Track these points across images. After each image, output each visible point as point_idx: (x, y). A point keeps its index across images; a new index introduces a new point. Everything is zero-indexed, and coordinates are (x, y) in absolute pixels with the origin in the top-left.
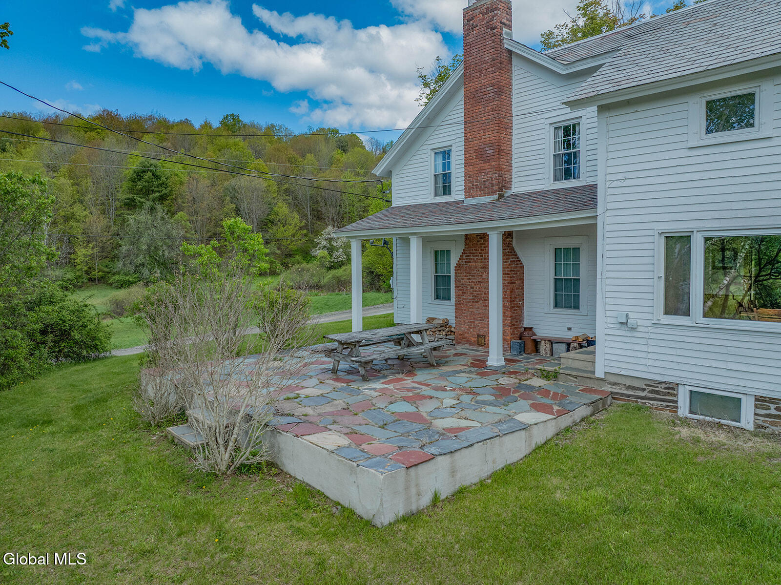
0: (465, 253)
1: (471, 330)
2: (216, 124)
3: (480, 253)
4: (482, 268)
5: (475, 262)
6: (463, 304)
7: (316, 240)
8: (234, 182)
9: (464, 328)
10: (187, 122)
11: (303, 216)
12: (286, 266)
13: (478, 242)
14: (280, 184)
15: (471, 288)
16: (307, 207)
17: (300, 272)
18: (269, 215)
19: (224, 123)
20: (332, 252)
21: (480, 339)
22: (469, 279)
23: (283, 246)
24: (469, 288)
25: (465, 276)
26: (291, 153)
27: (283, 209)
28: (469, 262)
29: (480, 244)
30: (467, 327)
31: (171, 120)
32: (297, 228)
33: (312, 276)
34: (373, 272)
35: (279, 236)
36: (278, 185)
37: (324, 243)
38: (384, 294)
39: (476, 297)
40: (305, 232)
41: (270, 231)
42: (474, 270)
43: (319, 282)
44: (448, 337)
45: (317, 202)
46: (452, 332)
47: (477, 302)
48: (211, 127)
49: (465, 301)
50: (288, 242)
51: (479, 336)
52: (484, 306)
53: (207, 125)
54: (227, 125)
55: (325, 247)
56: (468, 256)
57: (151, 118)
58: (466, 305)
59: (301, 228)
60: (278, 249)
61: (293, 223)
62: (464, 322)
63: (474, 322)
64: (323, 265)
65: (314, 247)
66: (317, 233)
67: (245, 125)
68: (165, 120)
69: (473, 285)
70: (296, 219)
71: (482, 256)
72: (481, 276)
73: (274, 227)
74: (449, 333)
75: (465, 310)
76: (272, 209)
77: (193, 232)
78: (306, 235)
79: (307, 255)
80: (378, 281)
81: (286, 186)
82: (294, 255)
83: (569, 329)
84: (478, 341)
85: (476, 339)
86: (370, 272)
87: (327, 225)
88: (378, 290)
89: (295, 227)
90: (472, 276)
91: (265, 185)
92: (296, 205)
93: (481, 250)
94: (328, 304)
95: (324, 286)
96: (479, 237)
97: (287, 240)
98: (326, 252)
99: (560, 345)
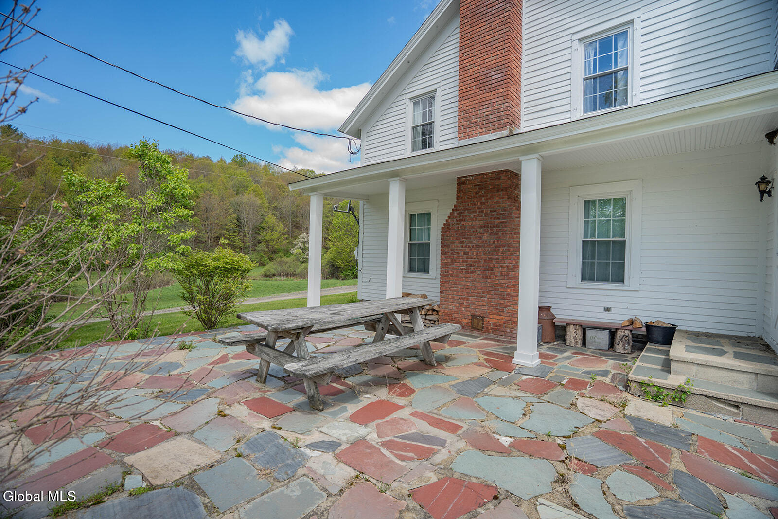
0: (456, 210)
1: (463, 309)
2: (229, 160)
3: (479, 208)
4: (481, 227)
5: (472, 220)
6: (452, 275)
7: (294, 242)
8: (237, 198)
9: (452, 306)
10: (208, 158)
11: (286, 225)
12: (271, 259)
13: (476, 193)
14: (271, 202)
15: (465, 254)
16: (289, 219)
17: (281, 263)
18: (261, 223)
19: (234, 160)
20: (305, 251)
21: (475, 321)
22: (462, 242)
23: (271, 245)
24: (462, 253)
25: (457, 239)
26: (280, 183)
27: (271, 219)
28: (462, 220)
29: (480, 196)
30: (457, 305)
31: (196, 155)
32: (281, 233)
33: (290, 267)
34: (334, 265)
35: (267, 238)
36: (269, 203)
37: (300, 244)
38: (342, 281)
39: (471, 265)
40: (286, 236)
41: (262, 234)
42: (469, 231)
43: (295, 271)
44: (428, 317)
45: (297, 217)
46: (434, 310)
47: (472, 272)
48: (225, 163)
49: (455, 271)
50: (274, 243)
51: (474, 316)
52: (483, 277)
53: (222, 160)
54: (236, 162)
55: (300, 247)
56: (462, 213)
57: (182, 153)
58: (457, 276)
59: (284, 234)
60: (267, 248)
61: (278, 229)
62: (453, 298)
63: (468, 299)
64: (298, 260)
65: (292, 247)
66: (295, 238)
67: (249, 163)
68: (192, 155)
69: (467, 250)
70: (280, 227)
71: (482, 211)
72: (481, 238)
73: (264, 232)
74: (430, 312)
75: (455, 283)
76: (264, 219)
77: (204, 232)
78: (287, 239)
79: (287, 252)
80: (338, 272)
81: (275, 204)
82: (278, 252)
83: (608, 310)
84: (472, 323)
85: (470, 321)
86: (332, 265)
87: (303, 232)
88: (337, 278)
89: (280, 232)
90: (466, 239)
91: (260, 202)
92: (282, 218)
93: (481, 203)
94: (299, 286)
95: (298, 274)
96: (477, 188)
97: (273, 241)
98: (301, 251)
99: (599, 331)
